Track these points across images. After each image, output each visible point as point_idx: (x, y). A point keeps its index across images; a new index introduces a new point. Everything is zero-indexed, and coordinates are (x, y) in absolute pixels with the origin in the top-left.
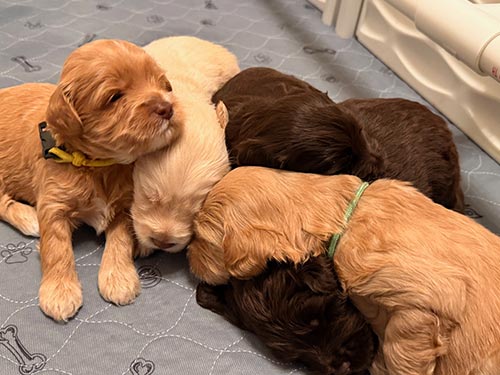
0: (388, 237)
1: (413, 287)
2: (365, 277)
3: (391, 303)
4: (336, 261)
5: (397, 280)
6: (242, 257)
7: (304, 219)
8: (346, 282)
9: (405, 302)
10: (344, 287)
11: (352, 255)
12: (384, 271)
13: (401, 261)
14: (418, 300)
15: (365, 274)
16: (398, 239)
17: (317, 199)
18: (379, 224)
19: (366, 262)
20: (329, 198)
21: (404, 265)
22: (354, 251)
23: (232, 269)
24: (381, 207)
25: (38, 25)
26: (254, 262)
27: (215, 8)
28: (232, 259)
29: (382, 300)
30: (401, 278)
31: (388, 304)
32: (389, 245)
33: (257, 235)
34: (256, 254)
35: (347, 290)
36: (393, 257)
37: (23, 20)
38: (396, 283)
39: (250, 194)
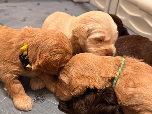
0: (136, 81)
1: (147, 102)
2: (128, 98)
3: (138, 109)
4: (115, 91)
5: (141, 99)
6: (76, 87)
7: (102, 72)
8: (120, 101)
9: (144, 108)
10: (119, 103)
11: (123, 89)
12: (136, 95)
13: (143, 91)
14: (150, 107)
15: (128, 97)
16: (140, 82)
17: (107, 66)
18: (132, 76)
19: (128, 92)
20: (111, 65)
21: (144, 93)
22: (123, 87)
23: (72, 93)
24: (132, 70)
25: (8, 14)
26: (81, 89)
27: (68, 10)
28: (72, 88)
29: (134, 108)
30: (143, 98)
31: (136, 109)
32: (137, 85)
33: (82, 78)
34: (82, 85)
35: (120, 104)
36: (139, 89)
37: (3, 13)
38: (140, 101)
39: (81, 63)
